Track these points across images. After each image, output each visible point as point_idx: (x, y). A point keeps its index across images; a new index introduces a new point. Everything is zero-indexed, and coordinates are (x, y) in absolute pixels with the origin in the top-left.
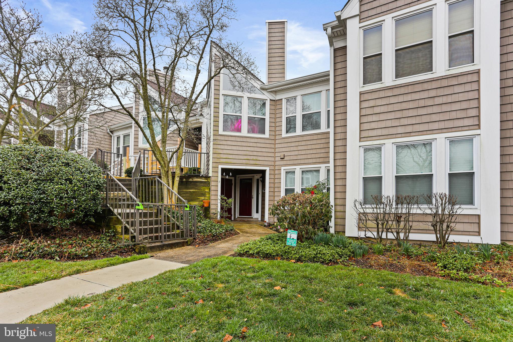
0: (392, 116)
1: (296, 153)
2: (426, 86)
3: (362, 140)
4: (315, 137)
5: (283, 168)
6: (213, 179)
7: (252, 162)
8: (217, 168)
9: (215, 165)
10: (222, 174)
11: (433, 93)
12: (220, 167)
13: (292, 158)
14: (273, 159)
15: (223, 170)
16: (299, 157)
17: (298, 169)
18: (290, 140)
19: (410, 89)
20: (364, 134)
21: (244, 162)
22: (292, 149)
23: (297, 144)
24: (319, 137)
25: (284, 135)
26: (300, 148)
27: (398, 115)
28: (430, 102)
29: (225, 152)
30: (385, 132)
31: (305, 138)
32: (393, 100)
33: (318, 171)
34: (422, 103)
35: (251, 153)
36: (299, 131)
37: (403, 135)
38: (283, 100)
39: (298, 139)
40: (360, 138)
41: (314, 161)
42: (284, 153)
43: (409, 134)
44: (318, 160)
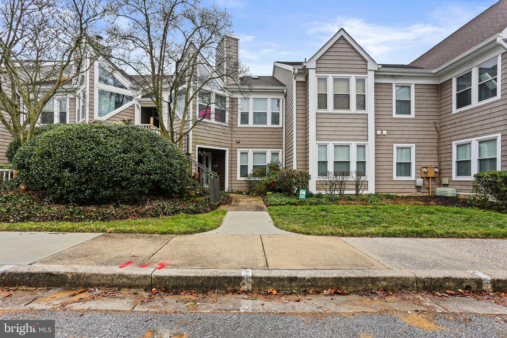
0: (332, 129)
1: (249, 140)
2: (347, 117)
3: (317, 140)
4: (263, 130)
5: (238, 150)
6: (192, 155)
7: (218, 144)
8: (195, 147)
9: (194, 144)
10: (198, 152)
11: (350, 121)
12: (198, 146)
13: (246, 143)
14: (230, 142)
15: (200, 149)
16: (252, 143)
17: (251, 152)
18: (244, 130)
19: (341, 116)
20: (319, 137)
21: (213, 143)
22: (246, 136)
23: (249, 133)
24: (266, 130)
25: (239, 125)
26: (252, 136)
27: (335, 129)
28: (349, 125)
29: (200, 134)
30: (329, 137)
31: (256, 130)
32: (333, 121)
33: (265, 153)
34: (345, 125)
35: (217, 137)
36: (251, 124)
37: (337, 140)
38: (239, 99)
39: (250, 130)
40: (316, 139)
41: (262, 146)
42: (240, 139)
43: (340, 140)
44: (265, 146)
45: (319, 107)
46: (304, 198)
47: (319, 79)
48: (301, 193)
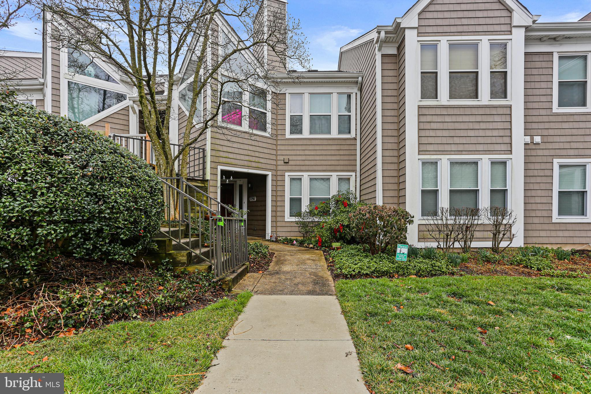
0: (446, 133)
1: (304, 158)
2: (475, 111)
3: (421, 153)
4: (325, 142)
5: (287, 174)
6: (211, 183)
7: (254, 164)
8: (215, 170)
9: (214, 165)
10: (222, 178)
11: (479, 118)
12: (220, 168)
13: (298, 163)
14: (274, 162)
15: (223, 172)
16: (307, 163)
17: (305, 176)
18: (295, 142)
19: (462, 111)
20: (423, 148)
21: (246, 163)
22: (298, 153)
23: (304, 148)
24: (330, 142)
25: (288, 135)
26: (307, 153)
27: (452, 133)
28: (477, 126)
29: (225, 149)
30: (441, 148)
31: (314, 142)
32: (448, 119)
33: (329, 179)
34: (471, 126)
35: (253, 154)
36: (306, 134)
37: (456, 153)
38: (287, 95)
39: (305, 142)
40: (419, 151)
41: (324, 168)
42: (289, 157)
43: (460, 152)
44: (329, 168)
45: (424, 96)
46: (405, 259)
47: (424, 47)
48: (398, 251)
